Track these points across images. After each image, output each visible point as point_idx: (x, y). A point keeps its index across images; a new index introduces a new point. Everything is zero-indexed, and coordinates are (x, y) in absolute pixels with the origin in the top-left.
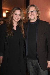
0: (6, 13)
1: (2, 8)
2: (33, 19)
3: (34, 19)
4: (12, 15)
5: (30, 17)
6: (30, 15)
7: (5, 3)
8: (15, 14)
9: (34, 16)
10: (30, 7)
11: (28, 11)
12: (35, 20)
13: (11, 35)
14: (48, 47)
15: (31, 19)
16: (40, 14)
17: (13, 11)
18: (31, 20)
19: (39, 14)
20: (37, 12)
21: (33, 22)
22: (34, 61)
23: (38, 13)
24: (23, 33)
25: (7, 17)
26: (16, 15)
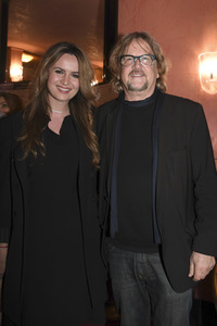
0: (24, 64)
1: (9, 45)
2: (140, 86)
3: (145, 87)
4: (46, 74)
5: (127, 78)
6: (128, 70)
7: (20, 25)
8: (57, 72)
9: (144, 75)
10: (130, 41)
11: (123, 57)
12: (148, 94)
13: (36, 153)
14: (195, 199)
15: (133, 86)
16: (167, 70)
17: (48, 59)
18: (132, 90)
19: (164, 72)
20: (158, 61)
21: (138, 99)
22: (141, 258)
23: (159, 66)
24: (94, 147)
25: (28, 82)
26: (61, 75)
